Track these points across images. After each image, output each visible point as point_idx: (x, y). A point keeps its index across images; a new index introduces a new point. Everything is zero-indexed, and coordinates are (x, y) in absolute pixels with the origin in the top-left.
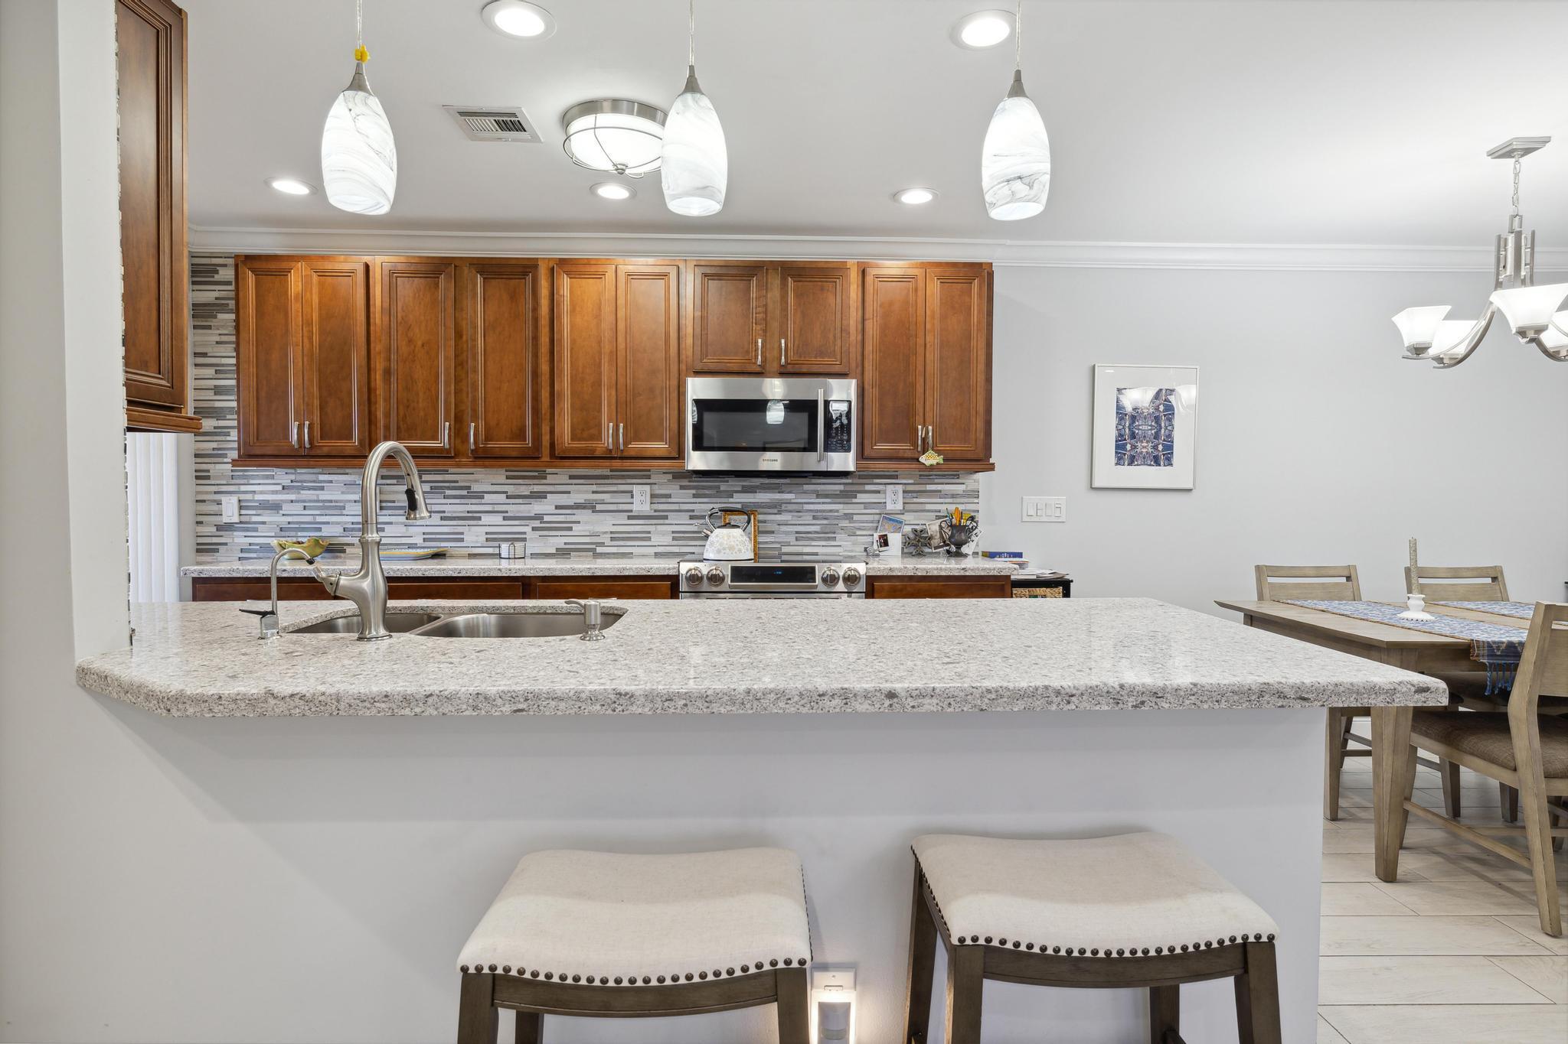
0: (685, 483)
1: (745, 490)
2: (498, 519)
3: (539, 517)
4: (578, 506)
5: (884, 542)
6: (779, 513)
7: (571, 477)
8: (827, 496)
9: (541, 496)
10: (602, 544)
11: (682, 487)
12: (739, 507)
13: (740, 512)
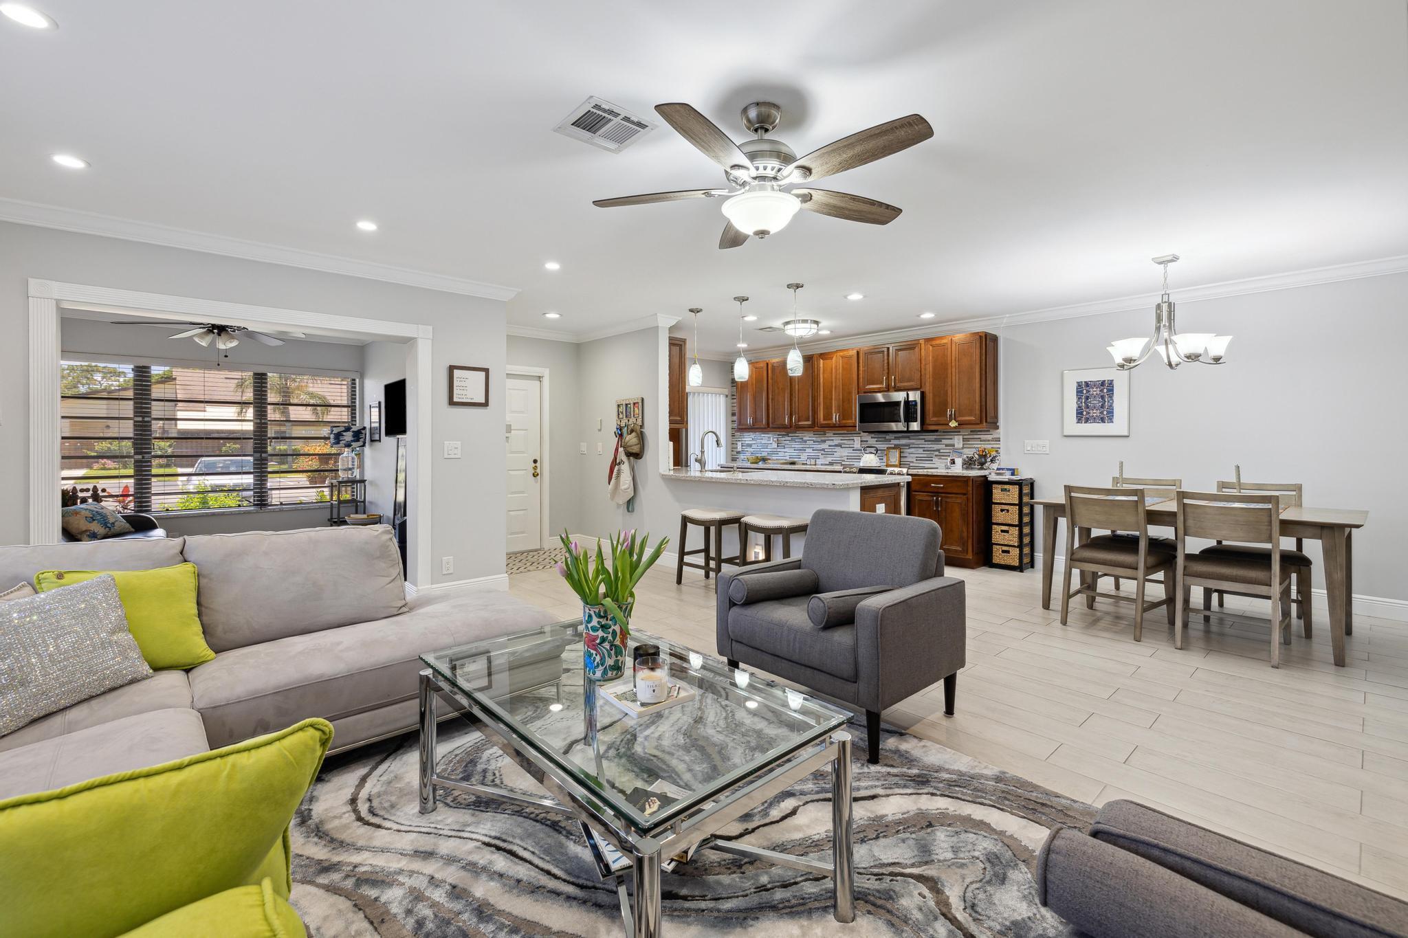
0: (873, 436)
1: (896, 438)
2: (810, 450)
3: (823, 450)
4: (836, 446)
5: (953, 462)
7: (834, 434)
8: (929, 441)
9: (825, 441)
10: (844, 461)
11: (872, 438)
12: (893, 446)
13: (893, 448)
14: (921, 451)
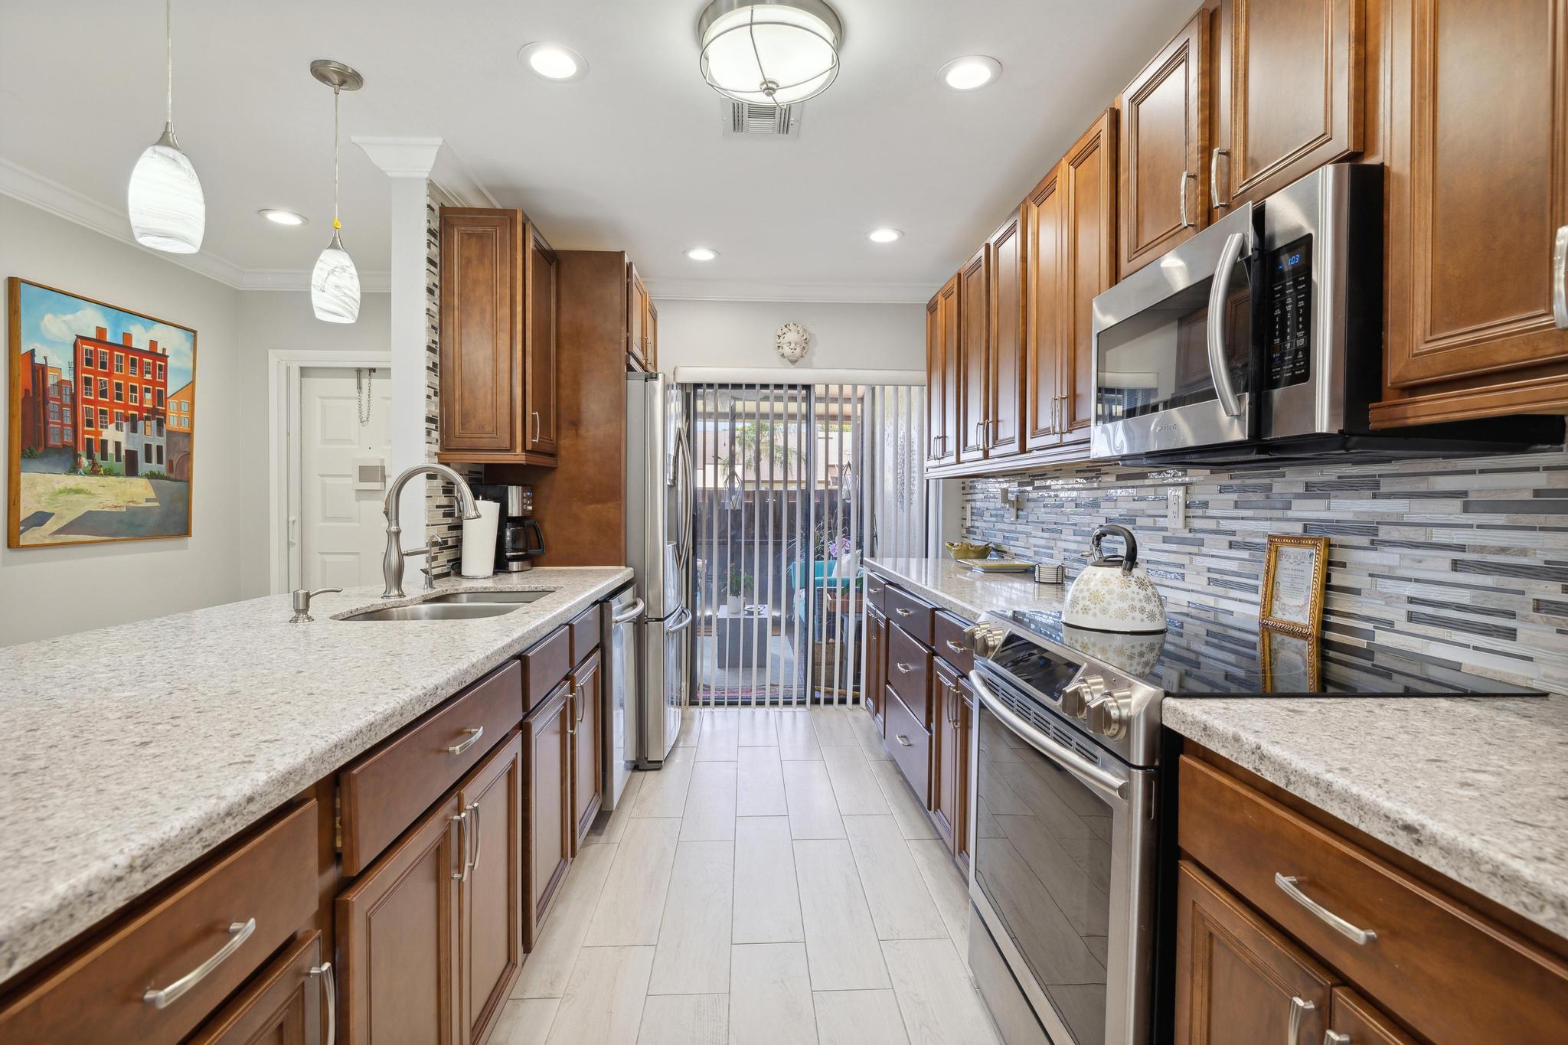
6: (1374, 545)
7: (1118, 478)
12: (1297, 529)
13: (1297, 541)
14: (1438, 565)
